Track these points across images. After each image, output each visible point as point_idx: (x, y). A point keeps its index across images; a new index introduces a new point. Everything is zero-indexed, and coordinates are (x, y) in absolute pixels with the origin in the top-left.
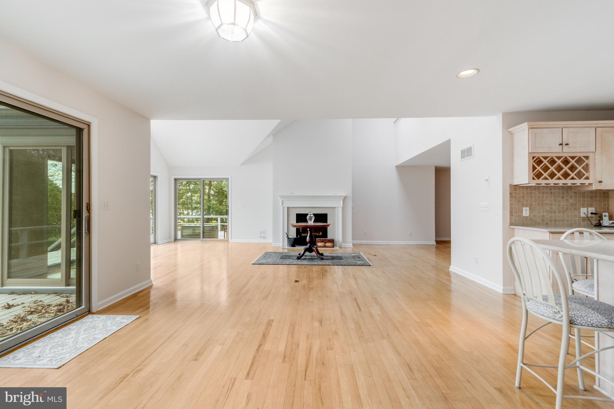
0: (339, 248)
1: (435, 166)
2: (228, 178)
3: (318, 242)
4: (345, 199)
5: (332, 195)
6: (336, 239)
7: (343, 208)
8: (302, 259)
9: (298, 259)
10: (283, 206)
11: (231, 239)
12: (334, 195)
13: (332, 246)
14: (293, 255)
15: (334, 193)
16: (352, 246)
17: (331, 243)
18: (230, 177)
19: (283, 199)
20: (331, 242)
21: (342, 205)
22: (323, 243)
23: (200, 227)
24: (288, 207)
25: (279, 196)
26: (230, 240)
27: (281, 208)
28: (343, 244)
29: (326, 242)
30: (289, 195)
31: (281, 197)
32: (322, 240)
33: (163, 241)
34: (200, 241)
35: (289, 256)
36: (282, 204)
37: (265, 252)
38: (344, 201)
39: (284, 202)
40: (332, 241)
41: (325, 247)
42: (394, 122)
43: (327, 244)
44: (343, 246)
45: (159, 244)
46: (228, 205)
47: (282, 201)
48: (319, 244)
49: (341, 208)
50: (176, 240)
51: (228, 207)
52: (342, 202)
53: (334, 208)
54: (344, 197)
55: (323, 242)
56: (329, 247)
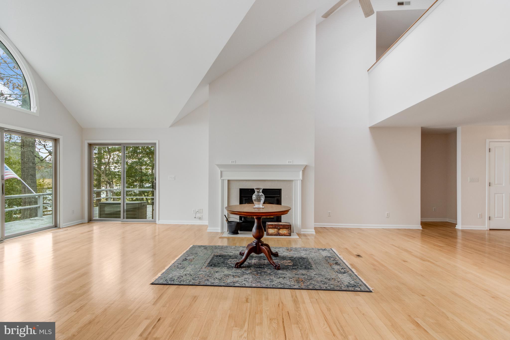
0: (297, 237)
1: (421, 127)
2: (156, 143)
3: (269, 228)
4: (305, 169)
5: (287, 163)
6: (293, 223)
7: (302, 181)
8: (243, 267)
9: (238, 268)
10: (222, 178)
11: (159, 220)
12: (290, 164)
13: (288, 234)
14: (231, 254)
15: (290, 161)
16: (315, 233)
17: (287, 230)
18: (158, 141)
19: (222, 170)
20: (286, 228)
21: (301, 177)
22: (275, 229)
23: (120, 204)
24: (228, 180)
25: (217, 165)
26: (157, 222)
27: (220, 181)
28: (302, 230)
29: (280, 228)
30: (230, 163)
31: (220, 166)
32: (275, 225)
33: (66, 224)
34: (120, 222)
35: (225, 256)
36: (221, 176)
37: (191, 246)
38: (304, 171)
39: (223, 172)
40: (288, 227)
41: (279, 234)
42: (368, 71)
43: (282, 231)
44: (302, 233)
45: (61, 227)
46: (155, 177)
47: (221, 172)
48: (271, 231)
49: (300, 181)
50: (90, 220)
51: (155, 179)
52: (301, 173)
53: (291, 181)
54: (304, 167)
55: (277, 228)
56: (285, 235)
